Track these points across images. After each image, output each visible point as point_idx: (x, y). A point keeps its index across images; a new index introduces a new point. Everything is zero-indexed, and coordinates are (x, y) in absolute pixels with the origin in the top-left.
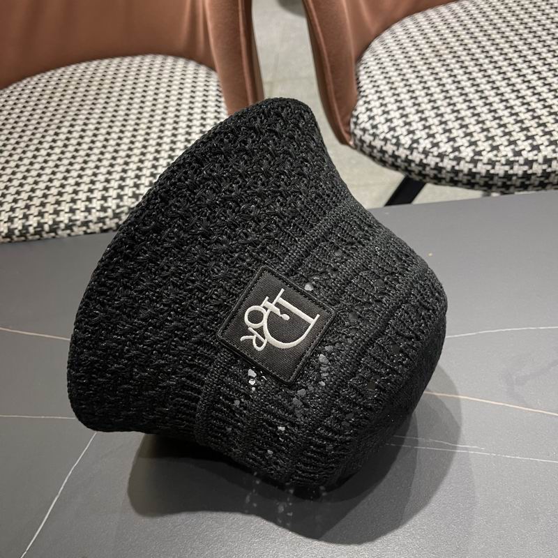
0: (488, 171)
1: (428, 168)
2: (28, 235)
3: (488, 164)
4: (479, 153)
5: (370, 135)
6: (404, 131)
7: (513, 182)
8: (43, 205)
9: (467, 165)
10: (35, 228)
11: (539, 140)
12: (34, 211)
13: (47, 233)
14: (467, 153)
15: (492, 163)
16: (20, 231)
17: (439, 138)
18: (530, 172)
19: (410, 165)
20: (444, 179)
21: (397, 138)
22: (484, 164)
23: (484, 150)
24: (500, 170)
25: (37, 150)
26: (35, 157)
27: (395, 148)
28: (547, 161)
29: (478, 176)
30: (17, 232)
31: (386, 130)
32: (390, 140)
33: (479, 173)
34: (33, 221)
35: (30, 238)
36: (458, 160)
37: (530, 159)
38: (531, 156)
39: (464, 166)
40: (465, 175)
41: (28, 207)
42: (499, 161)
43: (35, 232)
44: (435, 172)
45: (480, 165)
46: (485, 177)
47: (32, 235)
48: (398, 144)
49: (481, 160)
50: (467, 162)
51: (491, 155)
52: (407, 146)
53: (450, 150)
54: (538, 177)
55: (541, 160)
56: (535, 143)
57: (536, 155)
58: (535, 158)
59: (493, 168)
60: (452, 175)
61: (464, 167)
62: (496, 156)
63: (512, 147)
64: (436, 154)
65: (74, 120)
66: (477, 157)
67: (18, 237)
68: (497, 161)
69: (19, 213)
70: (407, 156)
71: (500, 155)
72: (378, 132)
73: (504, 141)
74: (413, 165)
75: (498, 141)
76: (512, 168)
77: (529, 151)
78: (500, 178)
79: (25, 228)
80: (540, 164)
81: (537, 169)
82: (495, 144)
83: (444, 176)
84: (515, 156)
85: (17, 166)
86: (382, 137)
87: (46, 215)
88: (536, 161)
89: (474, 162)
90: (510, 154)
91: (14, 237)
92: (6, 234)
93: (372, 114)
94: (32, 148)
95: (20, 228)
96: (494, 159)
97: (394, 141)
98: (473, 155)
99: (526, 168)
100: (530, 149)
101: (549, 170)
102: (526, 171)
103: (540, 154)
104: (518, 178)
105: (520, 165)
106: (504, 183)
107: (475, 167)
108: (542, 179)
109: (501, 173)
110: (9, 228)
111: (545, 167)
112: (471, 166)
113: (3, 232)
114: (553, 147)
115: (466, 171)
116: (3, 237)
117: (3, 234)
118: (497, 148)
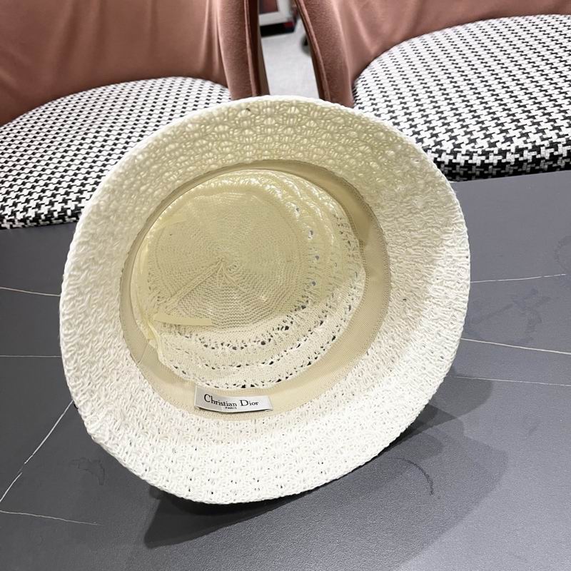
0: (466, 161)
2: (53, 219)
3: (466, 155)
4: (459, 146)
7: (490, 171)
8: (67, 193)
9: (448, 156)
10: (59, 213)
11: (512, 133)
12: (59, 198)
13: (69, 217)
14: (448, 146)
15: (470, 154)
16: (45, 215)
17: (423, 135)
18: (504, 161)
22: (463, 155)
23: (463, 143)
24: (477, 160)
25: (66, 151)
26: (63, 157)
28: (520, 151)
29: (458, 166)
30: (43, 217)
33: (459, 164)
34: (58, 207)
35: (54, 222)
36: (440, 152)
37: (503, 149)
38: (504, 147)
39: (445, 158)
40: (446, 166)
41: (54, 195)
42: (476, 152)
43: (59, 216)
45: (459, 156)
46: (464, 167)
47: (56, 219)
49: (460, 152)
50: (447, 154)
51: (469, 147)
53: (433, 144)
54: (511, 166)
55: (513, 150)
56: (508, 136)
57: (509, 146)
58: (508, 148)
59: (471, 159)
62: (473, 147)
63: (488, 139)
65: (100, 127)
66: (456, 150)
67: (43, 221)
68: (474, 152)
69: (46, 201)
73: (481, 134)
75: (476, 135)
76: (488, 158)
77: (503, 143)
78: (478, 167)
79: (51, 212)
80: (512, 153)
81: (511, 158)
82: (472, 138)
84: (490, 147)
85: (47, 164)
87: (69, 202)
88: (509, 150)
89: (454, 153)
90: (486, 146)
91: (40, 221)
92: (33, 218)
94: (61, 150)
95: (46, 213)
96: (472, 150)
98: (452, 147)
99: (500, 157)
100: (503, 140)
101: (521, 159)
102: (501, 160)
103: (512, 145)
104: (494, 167)
105: (495, 155)
106: (481, 172)
107: (455, 158)
108: (516, 168)
109: (479, 163)
110: (36, 213)
111: (517, 156)
112: (451, 157)
113: (30, 217)
114: (524, 138)
115: (447, 162)
116: (31, 221)
117: (31, 219)
118: (474, 141)
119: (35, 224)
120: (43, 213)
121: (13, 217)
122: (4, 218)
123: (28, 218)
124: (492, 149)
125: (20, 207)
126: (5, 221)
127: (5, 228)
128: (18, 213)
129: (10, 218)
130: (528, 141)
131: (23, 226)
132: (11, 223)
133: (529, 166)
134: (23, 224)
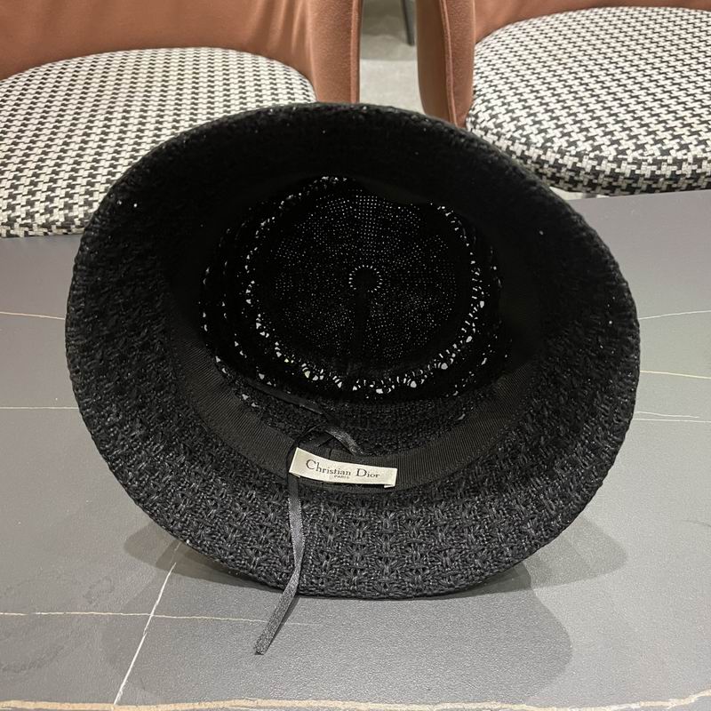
0: (633, 171)
1: (564, 170)
3: (633, 163)
4: (623, 152)
5: (493, 134)
6: (534, 129)
7: (659, 185)
9: (609, 164)
11: (686, 140)
14: (610, 152)
15: (638, 163)
17: (575, 137)
18: (678, 173)
19: (542, 167)
20: (582, 182)
21: (527, 137)
22: (629, 164)
23: (629, 149)
24: (646, 170)
25: (86, 135)
26: (84, 142)
27: (525, 148)
28: (698, 161)
29: (621, 177)
31: (513, 129)
32: (519, 139)
33: (623, 174)
36: (599, 159)
37: (679, 158)
38: (680, 155)
40: (606, 176)
41: (89, 193)
42: (646, 161)
44: (572, 174)
45: (624, 164)
46: (629, 179)
48: (528, 144)
49: (626, 159)
50: (609, 162)
51: (636, 154)
52: (539, 145)
53: (590, 149)
54: (687, 179)
55: (691, 160)
56: (683, 142)
57: (685, 154)
58: (685, 157)
59: (639, 168)
60: (592, 177)
61: (606, 167)
62: (642, 155)
63: (659, 145)
64: (573, 153)
65: (127, 105)
66: (620, 156)
68: (643, 160)
69: (79, 199)
70: (539, 156)
71: (646, 154)
72: (503, 131)
73: (649, 139)
74: (546, 166)
75: (643, 140)
76: (659, 169)
77: (678, 150)
78: (646, 179)
80: (690, 164)
81: (687, 169)
82: (639, 143)
83: (581, 178)
84: (662, 155)
85: (63, 151)
86: (508, 136)
88: (686, 160)
89: (618, 161)
90: (658, 153)
91: (73, 227)
92: (62, 223)
93: (494, 113)
94: (79, 132)
96: (640, 158)
97: (523, 140)
98: (615, 154)
99: (675, 168)
100: (678, 148)
101: (699, 171)
102: (675, 171)
103: (689, 154)
104: (666, 180)
105: (669, 165)
106: (649, 186)
107: (619, 167)
108: (691, 182)
109: (648, 174)
110: (66, 217)
111: (695, 167)
112: (614, 166)
113: (58, 221)
114: (703, 147)
115: (608, 172)
116: (58, 227)
117: (59, 224)
118: (642, 147)
119: (64, 231)
120: (77, 217)
121: (29, 221)
122: (15, 221)
123: (54, 223)
124: (665, 158)
125: (39, 207)
126: (16, 225)
127: (17, 236)
128: (37, 215)
129: (25, 221)
130: (707, 149)
131: (46, 234)
132: (27, 229)
133: (706, 180)
134: (46, 230)
